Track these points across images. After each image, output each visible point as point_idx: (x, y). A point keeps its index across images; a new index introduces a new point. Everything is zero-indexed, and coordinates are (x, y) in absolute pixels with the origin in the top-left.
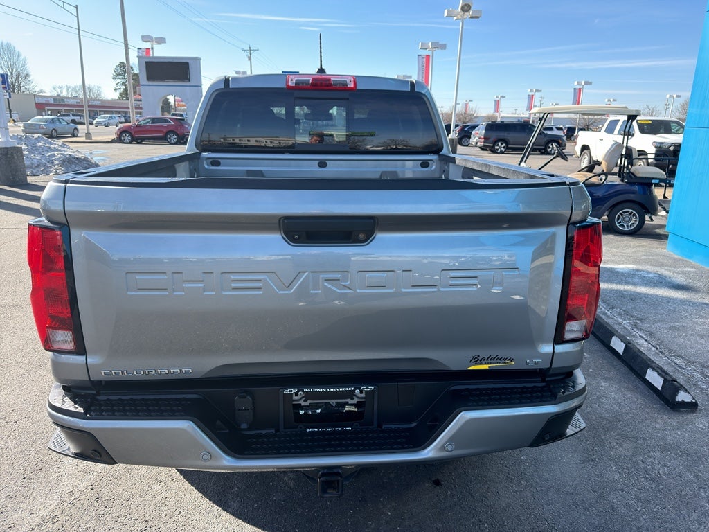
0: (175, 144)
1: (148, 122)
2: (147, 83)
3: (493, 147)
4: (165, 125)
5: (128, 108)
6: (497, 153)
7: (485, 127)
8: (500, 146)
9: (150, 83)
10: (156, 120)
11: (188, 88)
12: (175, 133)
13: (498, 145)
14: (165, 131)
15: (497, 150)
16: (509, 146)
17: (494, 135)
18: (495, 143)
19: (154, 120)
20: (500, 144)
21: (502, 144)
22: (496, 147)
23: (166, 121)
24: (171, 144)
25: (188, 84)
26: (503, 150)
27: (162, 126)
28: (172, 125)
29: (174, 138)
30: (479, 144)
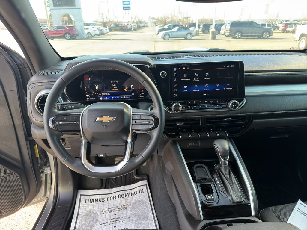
0: (70, 39)
1: (55, 29)
2: (54, 8)
3: (234, 35)
4: (64, 30)
5: (46, 22)
6: (236, 38)
7: (230, 24)
8: (238, 35)
9: (55, 8)
10: (59, 28)
11: (75, 10)
12: (69, 34)
13: (237, 34)
14: (64, 33)
15: (237, 37)
16: (243, 35)
17: (235, 29)
18: (235, 33)
19: (58, 27)
20: (238, 33)
21: (239, 34)
22: (236, 35)
23: (64, 27)
24: (67, 39)
25: (74, 8)
26: (240, 37)
27: (62, 30)
28: (67, 30)
29: (68, 36)
30: (226, 34)
